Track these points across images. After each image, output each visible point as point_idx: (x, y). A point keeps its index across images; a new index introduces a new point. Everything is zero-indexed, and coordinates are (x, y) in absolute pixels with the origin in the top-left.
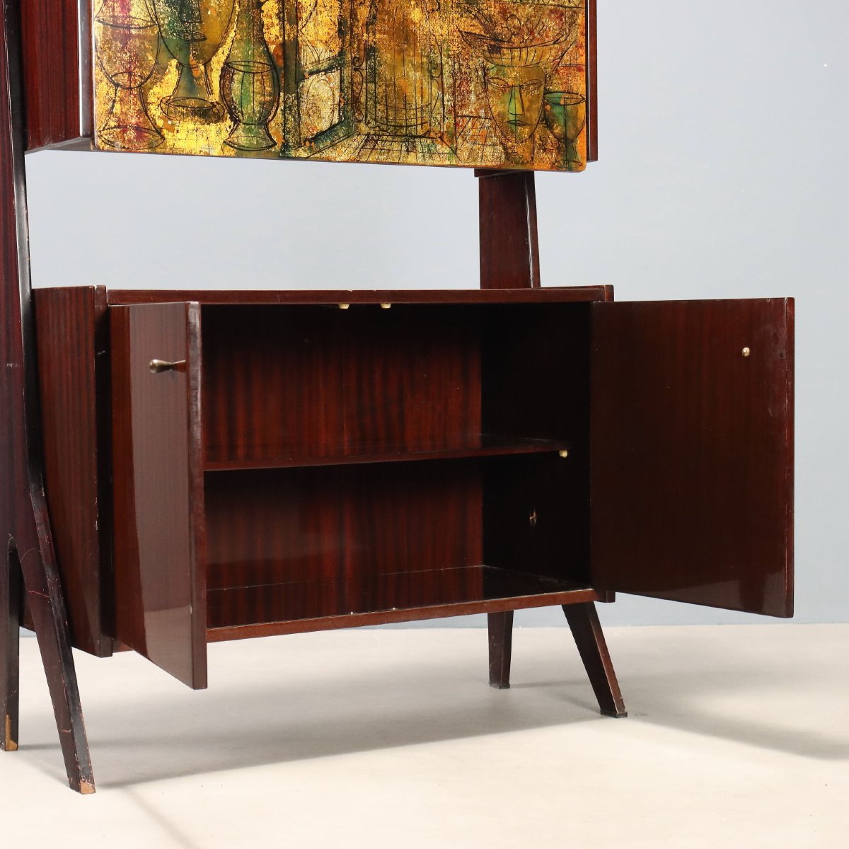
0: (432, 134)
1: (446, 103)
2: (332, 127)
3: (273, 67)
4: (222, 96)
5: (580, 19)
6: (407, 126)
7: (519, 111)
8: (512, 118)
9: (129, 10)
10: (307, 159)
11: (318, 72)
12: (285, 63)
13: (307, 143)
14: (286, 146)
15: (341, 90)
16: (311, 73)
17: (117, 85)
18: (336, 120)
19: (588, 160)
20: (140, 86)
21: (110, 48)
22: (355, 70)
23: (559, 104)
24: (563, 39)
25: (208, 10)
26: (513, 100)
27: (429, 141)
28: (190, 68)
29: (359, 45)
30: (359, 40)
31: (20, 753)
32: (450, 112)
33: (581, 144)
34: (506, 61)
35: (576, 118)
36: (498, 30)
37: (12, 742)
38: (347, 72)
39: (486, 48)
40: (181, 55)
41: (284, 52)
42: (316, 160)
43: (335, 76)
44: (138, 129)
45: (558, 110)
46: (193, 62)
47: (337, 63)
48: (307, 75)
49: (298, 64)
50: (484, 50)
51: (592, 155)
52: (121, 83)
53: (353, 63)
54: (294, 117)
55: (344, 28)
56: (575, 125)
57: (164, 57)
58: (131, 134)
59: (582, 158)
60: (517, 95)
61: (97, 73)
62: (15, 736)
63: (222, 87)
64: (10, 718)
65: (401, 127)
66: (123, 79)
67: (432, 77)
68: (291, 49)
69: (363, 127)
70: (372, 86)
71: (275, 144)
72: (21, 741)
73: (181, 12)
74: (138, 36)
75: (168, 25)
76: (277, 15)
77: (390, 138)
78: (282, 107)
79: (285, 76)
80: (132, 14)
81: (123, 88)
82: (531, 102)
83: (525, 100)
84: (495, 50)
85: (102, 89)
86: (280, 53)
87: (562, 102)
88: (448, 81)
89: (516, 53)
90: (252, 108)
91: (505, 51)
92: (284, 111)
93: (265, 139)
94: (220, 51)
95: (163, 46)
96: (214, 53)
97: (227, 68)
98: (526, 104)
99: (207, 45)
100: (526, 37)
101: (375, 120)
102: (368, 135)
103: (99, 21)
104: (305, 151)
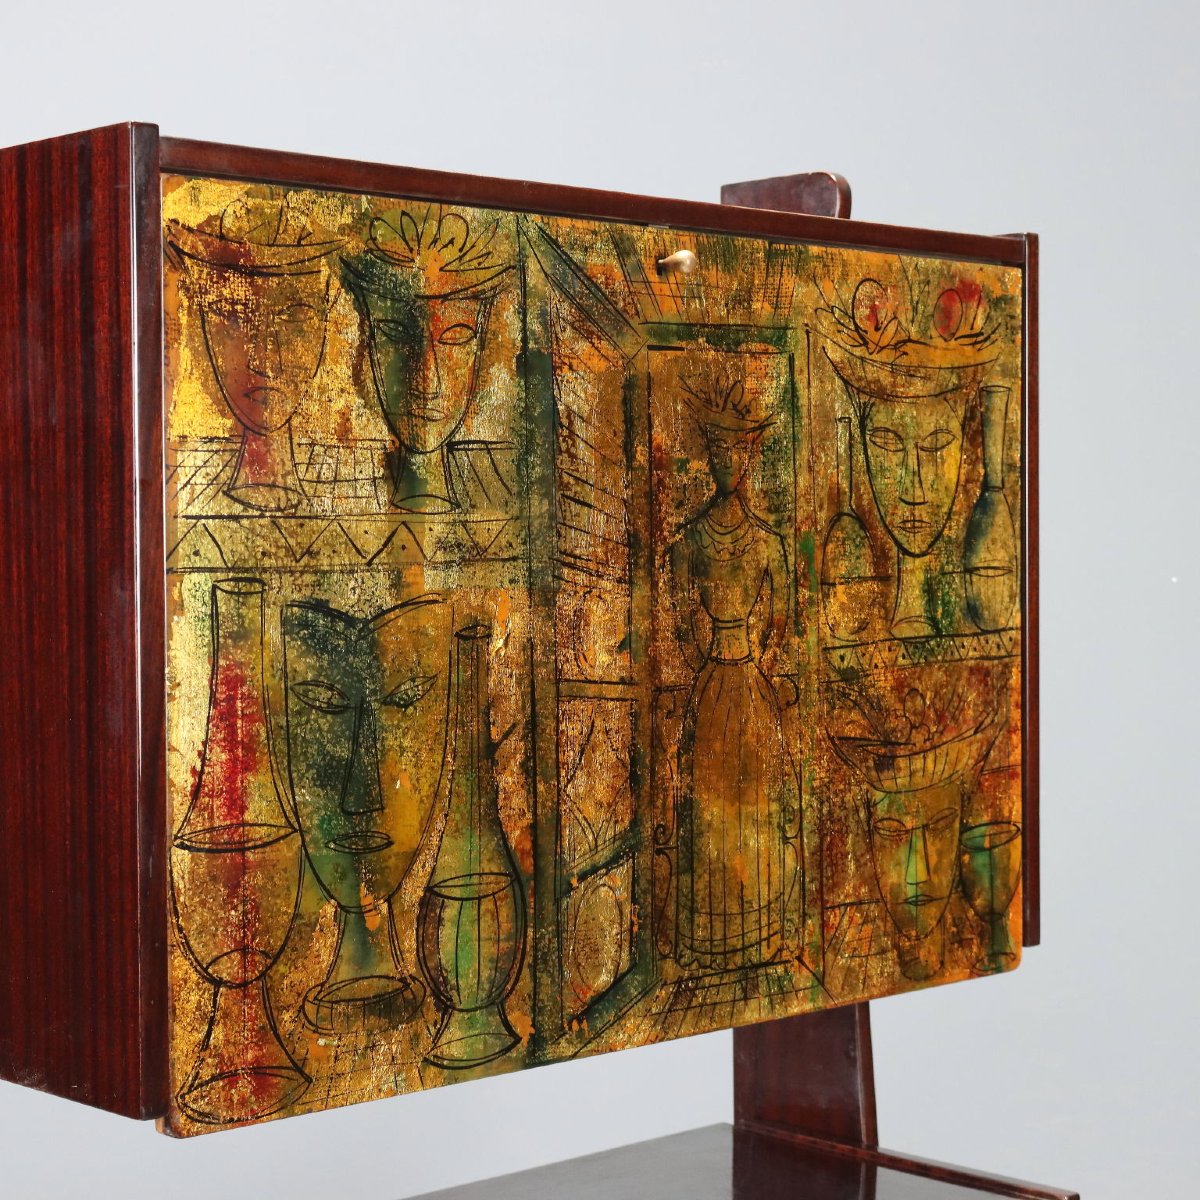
0: (786, 955)
1: (807, 886)
2: (618, 981)
3: (515, 876)
4: (422, 961)
5: (1015, 679)
6: (744, 949)
7: (923, 877)
8: (910, 891)
9: (243, 809)
10: (574, 1056)
11: (594, 870)
12: (536, 865)
13: (575, 1025)
14: (537, 1041)
15: (634, 900)
16: (582, 877)
17: (218, 983)
18: (624, 965)
19: (1025, 945)
20: (263, 974)
21: (203, 903)
22: (659, 852)
23: (981, 849)
24: (988, 721)
25: (394, 781)
26: (913, 858)
27: (780, 969)
28: (361, 913)
29: (664, 804)
30: (666, 790)
32: (814, 901)
33: (1014, 920)
34: (902, 780)
35: (1007, 869)
36: (892, 723)
38: (644, 859)
39: (871, 763)
40: (343, 891)
41: (535, 843)
42: (598, 1052)
43: (621, 875)
44: (260, 1073)
45: (981, 859)
46: (367, 900)
47: (626, 848)
48: (574, 882)
49: (560, 863)
50: (868, 768)
51: (1032, 936)
52: (225, 977)
53: (655, 840)
54: (552, 975)
55: (637, 776)
56: (1006, 885)
57: (310, 899)
58: (245, 1086)
59: (1016, 943)
60: (920, 845)
61: (179, 967)
63: (421, 942)
65: (735, 951)
66: (227, 970)
67: (785, 840)
68: (546, 828)
69: (670, 968)
70: (685, 879)
71: (518, 1040)
73: (344, 794)
74: (261, 864)
75: (320, 827)
76: (523, 765)
77: (716, 980)
78: (529, 960)
79: (536, 892)
80: (249, 817)
81: (230, 985)
82: (940, 854)
83: (932, 850)
84: (885, 763)
85: (189, 998)
86: (528, 845)
87: (987, 844)
88: (810, 841)
89: (918, 763)
90: (470, 978)
91: (902, 763)
92: (534, 968)
93: (497, 1035)
94: (417, 867)
95: (308, 876)
96: (407, 872)
97: (432, 898)
98: (933, 860)
99: (392, 859)
100: (934, 729)
101: (692, 948)
102: (679, 981)
103: (182, 846)
104: (570, 1042)
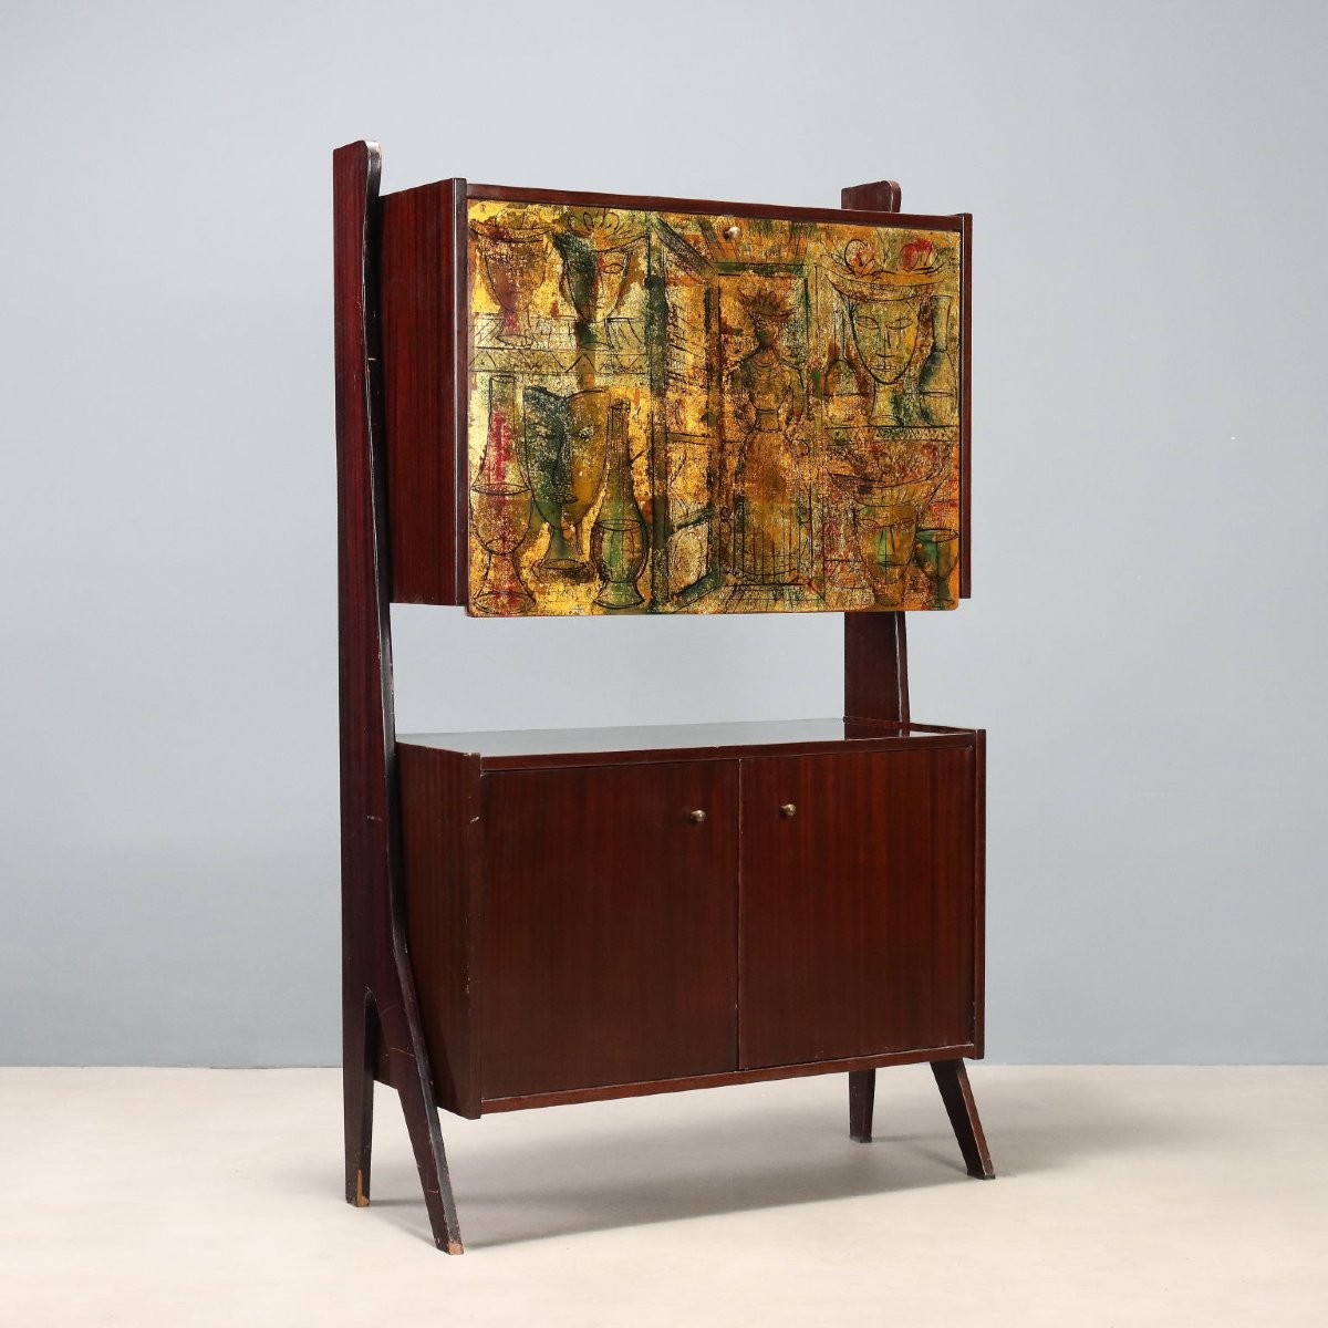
0: (800, 581)
1: (814, 548)
2: (700, 581)
3: (643, 524)
4: (592, 556)
5: (954, 453)
6: (775, 575)
7: (890, 552)
8: (882, 559)
9: (504, 477)
10: (674, 613)
11: (686, 525)
12: (654, 520)
13: (675, 597)
14: (654, 602)
15: (709, 542)
16: (680, 527)
17: (491, 552)
18: (704, 573)
19: (961, 597)
20: (513, 551)
21: (485, 516)
22: (724, 521)
23: (931, 542)
24: (936, 474)
25: (579, 472)
26: (883, 541)
27: (797, 588)
28: (561, 530)
29: (727, 497)
30: (728, 490)
31: (371, 1208)
32: (818, 556)
33: (954, 583)
34: (876, 501)
35: (948, 555)
36: (869, 469)
37: (363, 1198)
38: (716, 522)
39: (856, 489)
40: (552, 518)
41: (653, 509)
42: (684, 613)
43: (703, 528)
44: (511, 594)
45: (930, 548)
46: (564, 525)
47: (706, 514)
48: (675, 529)
49: (667, 519)
50: (854, 492)
51: (965, 592)
52: (495, 549)
53: (722, 514)
54: (662, 572)
55: (713, 479)
56: (948, 563)
57: (536, 520)
58: (504, 599)
59: (955, 595)
60: (888, 535)
61: (473, 542)
62: (366, 1193)
63: (593, 547)
64: (363, 1173)
65: (769, 575)
66: (497, 546)
67: (801, 523)
68: (660, 503)
69: (731, 578)
70: (740, 536)
71: (644, 600)
72: (373, 1196)
73: (553, 476)
74: (511, 502)
75: (541, 489)
76: (647, 471)
77: (757, 588)
78: (650, 563)
79: (654, 531)
80: (507, 480)
81: (497, 554)
82: (902, 541)
83: (896, 539)
84: (866, 490)
85: (478, 556)
86: (650, 509)
87: (934, 540)
88: (817, 525)
89: (888, 492)
90: (620, 567)
91: (877, 491)
92: (652, 567)
93: (632, 596)
94: (591, 512)
95: (535, 510)
96: (585, 514)
97: (598, 527)
98: (897, 545)
99: (577, 507)
100: (897, 475)
101: (743, 570)
102: (735, 586)
103: (475, 490)
104: (672, 605)
